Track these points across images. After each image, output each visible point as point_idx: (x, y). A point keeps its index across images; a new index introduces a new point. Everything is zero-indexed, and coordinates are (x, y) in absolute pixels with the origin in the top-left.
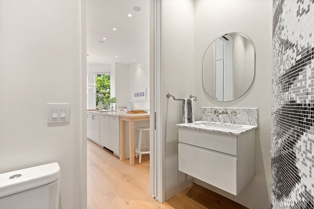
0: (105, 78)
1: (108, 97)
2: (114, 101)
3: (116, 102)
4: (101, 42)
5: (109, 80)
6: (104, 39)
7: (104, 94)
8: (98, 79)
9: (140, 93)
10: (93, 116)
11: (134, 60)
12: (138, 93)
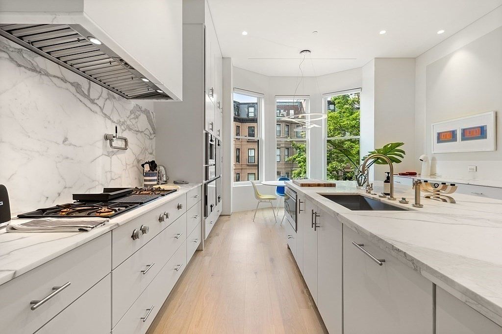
2: (389, 156)
9: (464, 131)
10: (314, 214)
11: (441, 32)
12: (453, 132)
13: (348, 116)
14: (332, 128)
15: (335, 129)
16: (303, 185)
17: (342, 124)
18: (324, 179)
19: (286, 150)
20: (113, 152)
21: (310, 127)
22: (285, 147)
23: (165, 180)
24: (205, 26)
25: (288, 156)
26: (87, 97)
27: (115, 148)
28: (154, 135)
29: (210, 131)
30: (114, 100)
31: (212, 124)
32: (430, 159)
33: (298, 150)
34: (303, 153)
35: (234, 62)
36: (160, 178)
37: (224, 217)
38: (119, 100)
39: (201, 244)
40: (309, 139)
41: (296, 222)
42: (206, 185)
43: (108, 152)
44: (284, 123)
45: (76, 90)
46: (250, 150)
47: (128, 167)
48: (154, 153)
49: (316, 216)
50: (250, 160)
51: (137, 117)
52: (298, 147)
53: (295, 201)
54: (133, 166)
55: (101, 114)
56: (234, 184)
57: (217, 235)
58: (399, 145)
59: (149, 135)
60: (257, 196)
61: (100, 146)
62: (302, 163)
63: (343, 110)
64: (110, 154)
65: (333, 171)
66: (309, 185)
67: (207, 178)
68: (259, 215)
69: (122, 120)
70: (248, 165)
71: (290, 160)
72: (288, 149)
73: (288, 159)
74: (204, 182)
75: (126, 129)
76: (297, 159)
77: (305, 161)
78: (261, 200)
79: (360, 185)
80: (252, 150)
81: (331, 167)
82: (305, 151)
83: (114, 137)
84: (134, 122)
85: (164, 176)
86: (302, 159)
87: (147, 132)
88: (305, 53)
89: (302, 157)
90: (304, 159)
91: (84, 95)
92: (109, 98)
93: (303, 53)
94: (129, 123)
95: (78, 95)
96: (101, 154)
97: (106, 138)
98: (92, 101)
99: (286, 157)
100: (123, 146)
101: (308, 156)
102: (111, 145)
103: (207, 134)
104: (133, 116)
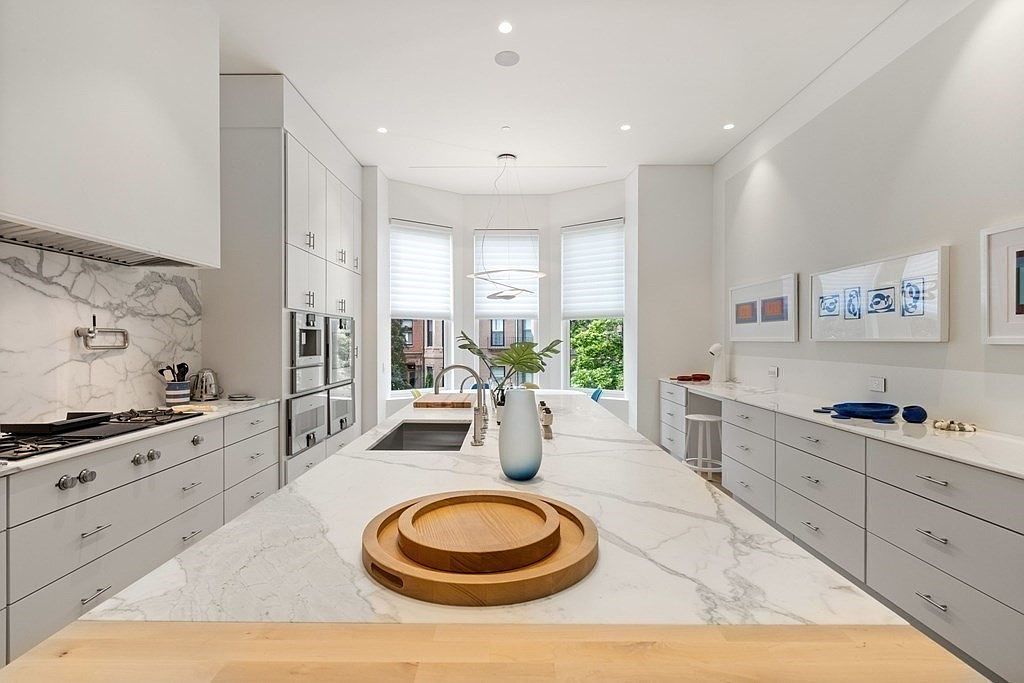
4: (507, 58)
6: (505, 28)
9: (764, 303)
11: (728, 127)
12: (753, 305)
20: (94, 354)
23: (214, 392)
24: (285, 131)
26: (38, 276)
27: (95, 348)
28: (197, 318)
30: (96, 272)
32: (727, 351)
36: (203, 390)
38: (108, 270)
42: (288, 403)
43: (82, 356)
45: (13, 269)
47: (131, 375)
48: (198, 347)
51: (153, 293)
54: (143, 374)
55: (68, 297)
59: (186, 319)
61: (66, 347)
64: (84, 359)
67: (293, 390)
69: (116, 302)
74: (287, 396)
75: (124, 316)
83: (90, 332)
84: (145, 301)
87: (181, 315)
88: (506, 159)
91: (31, 274)
92: (84, 271)
94: (131, 303)
95: (17, 276)
96: (67, 359)
97: (78, 334)
98: (48, 281)
100: (119, 343)
102: (87, 345)
104: (142, 291)
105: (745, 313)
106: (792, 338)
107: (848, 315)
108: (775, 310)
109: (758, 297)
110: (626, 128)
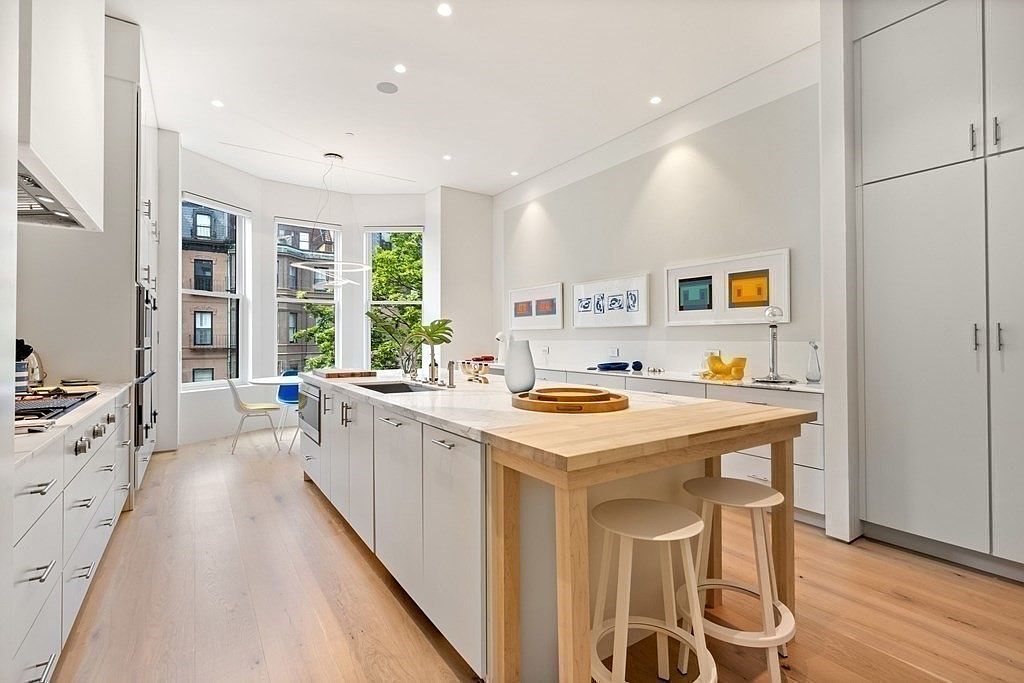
0: (405, 253)
1: (415, 319)
2: (439, 334)
3: (448, 341)
4: (388, 88)
5: (417, 259)
6: (400, 69)
7: (402, 308)
8: (380, 256)
9: (538, 302)
10: (345, 407)
11: (514, 174)
12: (529, 303)
13: (411, 262)
14: (383, 279)
15: (389, 282)
16: (329, 376)
17: (401, 274)
18: (366, 367)
19: (291, 319)
21: (340, 284)
22: (288, 310)
23: (38, 379)
24: (138, 87)
25: (296, 329)
29: (145, 284)
31: (148, 269)
32: (508, 337)
33: (320, 318)
34: (329, 324)
35: (185, 140)
37: (160, 455)
39: (129, 500)
40: (341, 303)
41: (319, 431)
42: (138, 387)
44: (286, 259)
46: (198, 316)
49: (347, 408)
50: (198, 338)
52: (319, 312)
53: (318, 399)
56: (184, 388)
57: (157, 484)
58: (447, 322)
60: (240, 407)
62: (326, 343)
63: (404, 249)
65: (387, 359)
66: (339, 376)
67: (139, 372)
68: (244, 443)
70: (194, 350)
71: (301, 337)
72: (295, 314)
73: (296, 335)
74: (135, 380)
76: (317, 335)
77: (332, 338)
78: (249, 413)
79: (406, 372)
80: (204, 315)
81: (383, 351)
82: (332, 320)
85: (37, 371)
86: (327, 334)
88: (332, 158)
89: (326, 331)
90: (331, 336)
93: (328, 158)
99: (291, 331)
101: (339, 329)
103: (140, 290)
105: (523, 309)
106: (560, 326)
107: (597, 311)
108: (547, 307)
109: (533, 299)
110: (447, 158)
